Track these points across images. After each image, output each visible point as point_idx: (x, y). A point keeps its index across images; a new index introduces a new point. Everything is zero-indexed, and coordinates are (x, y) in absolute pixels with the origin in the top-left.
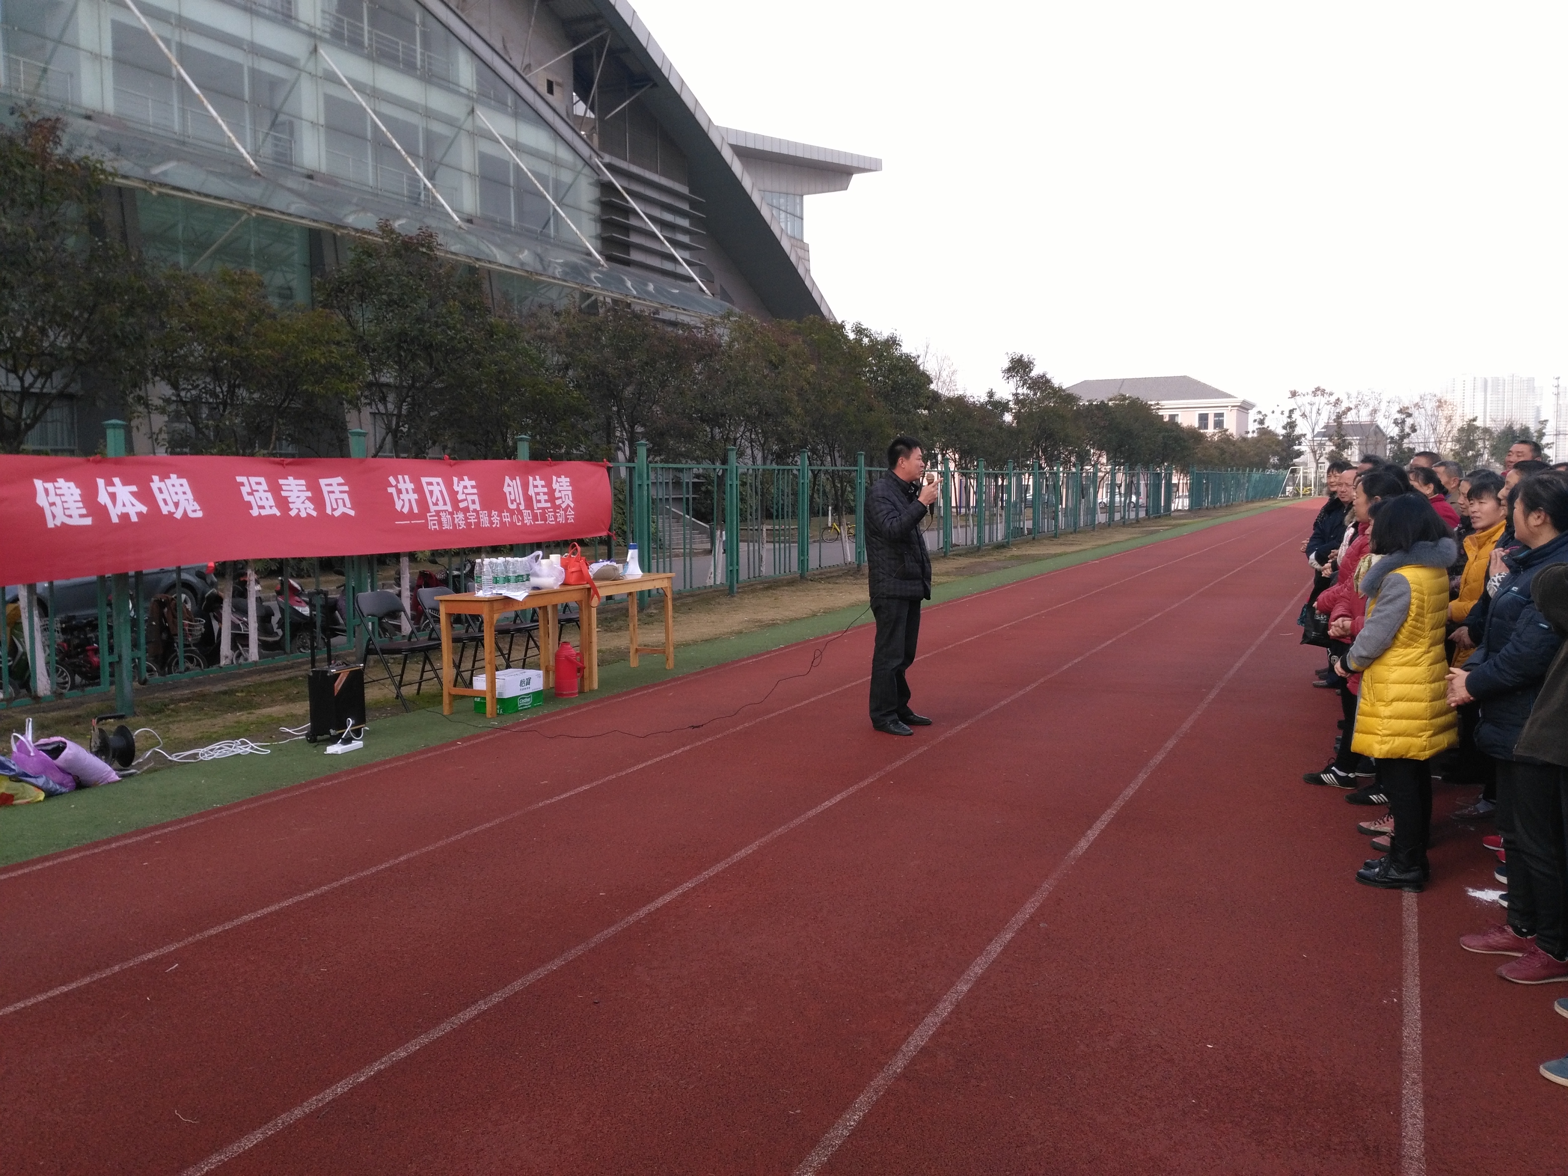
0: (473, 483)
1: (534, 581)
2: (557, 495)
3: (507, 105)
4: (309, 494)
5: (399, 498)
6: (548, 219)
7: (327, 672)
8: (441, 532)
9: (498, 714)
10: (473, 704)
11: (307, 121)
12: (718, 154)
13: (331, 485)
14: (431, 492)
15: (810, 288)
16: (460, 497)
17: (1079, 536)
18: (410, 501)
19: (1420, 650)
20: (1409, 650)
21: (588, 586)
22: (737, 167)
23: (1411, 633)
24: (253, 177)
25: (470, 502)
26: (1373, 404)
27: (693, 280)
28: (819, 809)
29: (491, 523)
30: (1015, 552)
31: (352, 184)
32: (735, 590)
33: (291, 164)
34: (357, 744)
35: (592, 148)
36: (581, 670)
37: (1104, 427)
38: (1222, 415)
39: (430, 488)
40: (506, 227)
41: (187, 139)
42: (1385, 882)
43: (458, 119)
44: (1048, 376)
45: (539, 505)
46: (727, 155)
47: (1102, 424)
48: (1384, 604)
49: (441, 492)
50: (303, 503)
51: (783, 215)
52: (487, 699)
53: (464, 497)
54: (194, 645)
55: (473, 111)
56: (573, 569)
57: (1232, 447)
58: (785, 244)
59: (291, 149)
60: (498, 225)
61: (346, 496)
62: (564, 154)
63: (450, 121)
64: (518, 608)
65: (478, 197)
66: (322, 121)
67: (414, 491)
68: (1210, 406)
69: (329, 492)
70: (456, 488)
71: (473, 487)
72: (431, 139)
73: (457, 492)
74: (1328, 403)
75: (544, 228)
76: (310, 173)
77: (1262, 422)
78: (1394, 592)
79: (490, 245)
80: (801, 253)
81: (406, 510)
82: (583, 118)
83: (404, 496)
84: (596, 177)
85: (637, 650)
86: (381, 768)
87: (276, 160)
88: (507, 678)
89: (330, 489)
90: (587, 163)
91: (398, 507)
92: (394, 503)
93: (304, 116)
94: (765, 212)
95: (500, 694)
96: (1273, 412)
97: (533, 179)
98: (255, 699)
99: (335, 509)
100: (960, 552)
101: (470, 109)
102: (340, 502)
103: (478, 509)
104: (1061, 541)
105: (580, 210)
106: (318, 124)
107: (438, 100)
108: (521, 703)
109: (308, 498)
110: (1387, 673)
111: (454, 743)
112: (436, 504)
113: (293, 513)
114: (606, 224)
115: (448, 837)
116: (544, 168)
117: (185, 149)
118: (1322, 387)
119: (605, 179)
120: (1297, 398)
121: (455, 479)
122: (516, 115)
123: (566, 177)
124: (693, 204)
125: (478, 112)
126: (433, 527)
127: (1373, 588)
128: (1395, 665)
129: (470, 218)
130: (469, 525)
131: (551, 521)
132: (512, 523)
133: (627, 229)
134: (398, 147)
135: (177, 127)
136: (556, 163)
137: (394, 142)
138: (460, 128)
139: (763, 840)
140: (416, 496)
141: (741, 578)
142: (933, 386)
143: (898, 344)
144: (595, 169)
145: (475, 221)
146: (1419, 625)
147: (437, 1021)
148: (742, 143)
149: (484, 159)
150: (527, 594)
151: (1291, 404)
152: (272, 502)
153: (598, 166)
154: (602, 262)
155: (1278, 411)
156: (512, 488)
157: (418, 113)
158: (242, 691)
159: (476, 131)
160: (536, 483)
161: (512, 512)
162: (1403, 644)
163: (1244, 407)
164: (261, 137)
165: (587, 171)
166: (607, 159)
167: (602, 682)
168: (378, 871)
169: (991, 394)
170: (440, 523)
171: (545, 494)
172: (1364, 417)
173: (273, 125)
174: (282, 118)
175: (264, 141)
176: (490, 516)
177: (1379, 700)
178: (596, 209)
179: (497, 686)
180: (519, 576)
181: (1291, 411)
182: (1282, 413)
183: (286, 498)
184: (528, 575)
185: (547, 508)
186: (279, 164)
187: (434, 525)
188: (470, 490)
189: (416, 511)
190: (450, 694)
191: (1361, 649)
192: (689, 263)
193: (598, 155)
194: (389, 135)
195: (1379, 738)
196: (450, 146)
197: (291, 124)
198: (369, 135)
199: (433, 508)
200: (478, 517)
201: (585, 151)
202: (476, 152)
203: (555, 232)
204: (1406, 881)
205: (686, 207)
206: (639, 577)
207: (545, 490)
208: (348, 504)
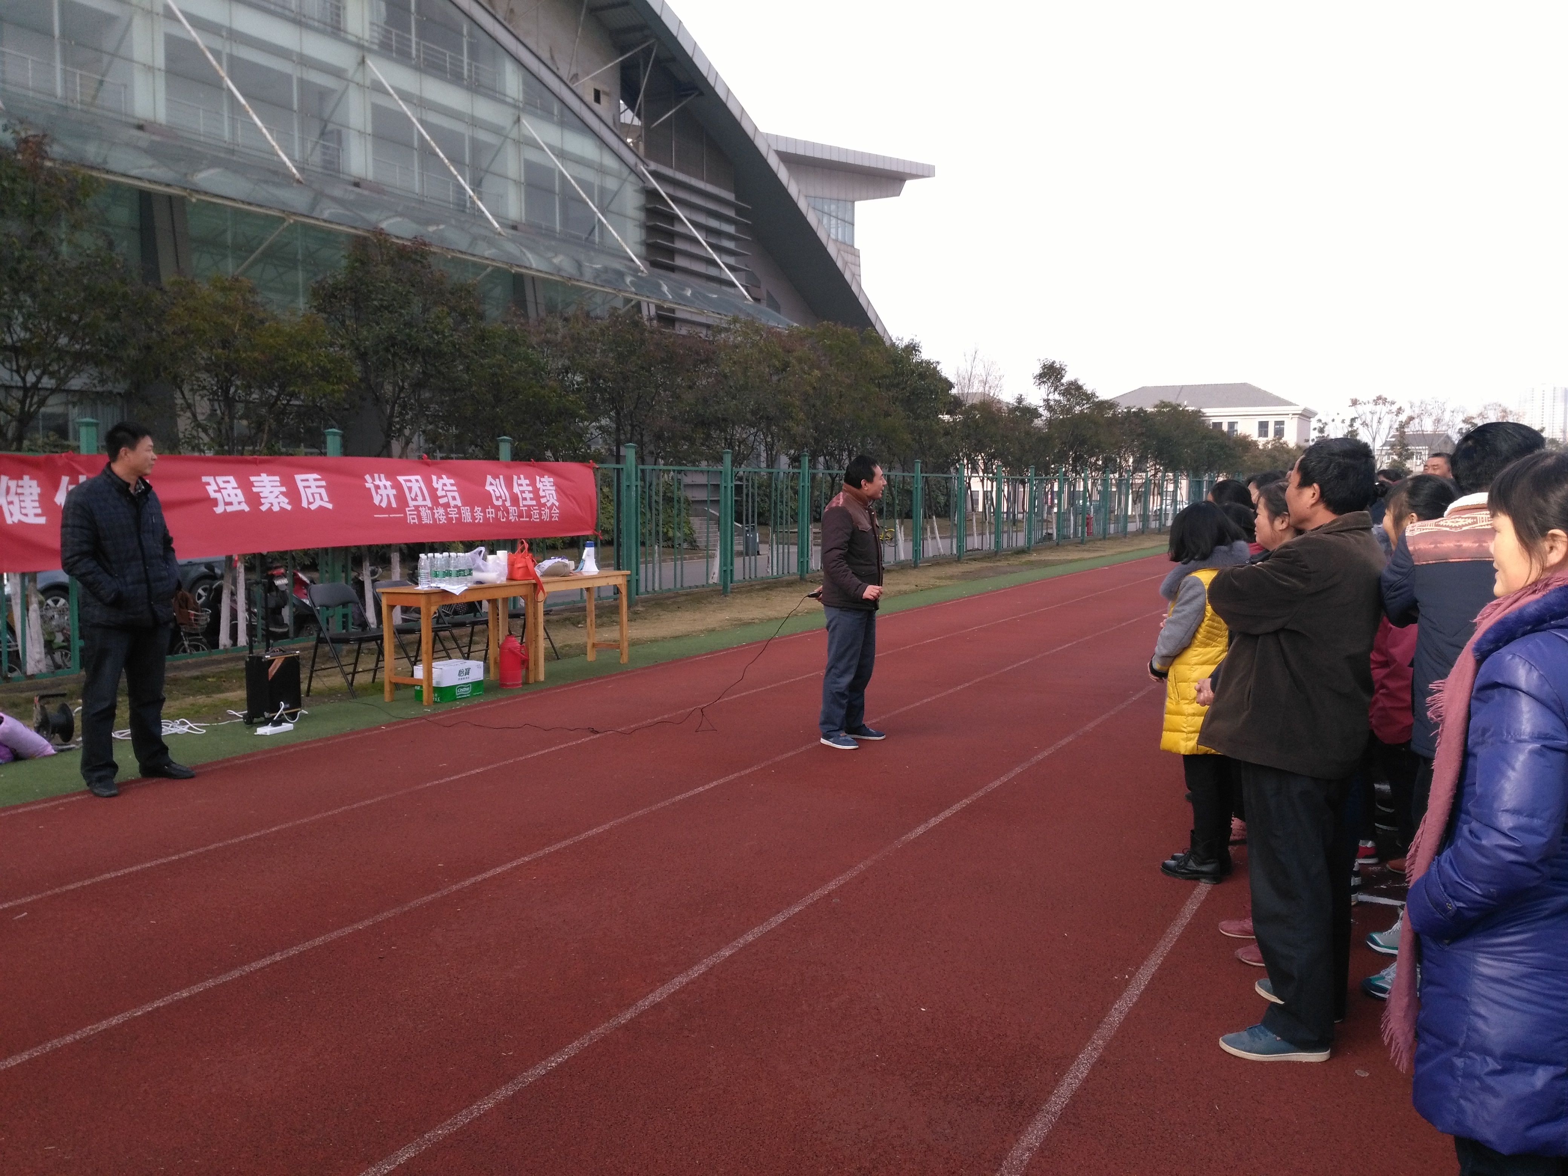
0: (452, 481)
1: (477, 575)
2: (542, 493)
3: (553, 114)
4: (284, 489)
5: (377, 493)
6: (592, 226)
7: (261, 658)
8: (421, 526)
9: (435, 702)
10: (413, 693)
11: (354, 129)
12: (763, 161)
13: (307, 480)
14: (410, 489)
15: (857, 294)
16: (440, 493)
17: (1107, 542)
18: (388, 496)
19: (1218, 649)
20: (1209, 649)
21: (534, 581)
22: (783, 174)
23: (1209, 632)
24: (295, 184)
25: (450, 499)
26: (1436, 412)
27: (734, 286)
28: (691, 793)
29: (474, 518)
30: (1034, 557)
31: (398, 192)
32: (729, 589)
33: (339, 172)
34: (287, 727)
35: (637, 156)
36: (525, 662)
37: (1142, 434)
38: (1282, 423)
39: (409, 484)
40: (549, 233)
41: (236, 148)
42: (1183, 873)
43: (503, 128)
44: (1080, 383)
45: (525, 503)
46: (773, 161)
47: (1139, 431)
48: (1181, 605)
49: (420, 488)
50: (277, 497)
51: (833, 221)
52: (424, 687)
53: (444, 493)
54: (203, 634)
55: (518, 120)
56: (520, 565)
57: (1286, 456)
58: (832, 250)
59: (339, 157)
60: (544, 232)
61: (323, 491)
62: (610, 162)
63: (497, 130)
64: (455, 601)
65: (523, 204)
66: (369, 130)
67: (392, 487)
68: (1270, 414)
69: (305, 487)
70: (435, 485)
71: (452, 485)
72: (477, 147)
73: (437, 489)
74: (1390, 412)
75: (590, 234)
76: (357, 180)
77: (1321, 430)
78: (1191, 593)
79: (524, 250)
80: (849, 258)
81: (384, 505)
82: (629, 126)
83: (382, 491)
84: (641, 184)
85: (594, 645)
86: (297, 749)
87: (325, 168)
88: (445, 668)
89: (306, 484)
90: (633, 171)
91: (376, 501)
92: (372, 498)
93: (351, 126)
94: (812, 218)
95: (438, 683)
96: (1333, 420)
97: (576, 186)
98: (224, 684)
99: (312, 503)
100: (977, 556)
101: (516, 118)
102: (317, 496)
103: (460, 504)
104: (1086, 547)
105: (625, 216)
106: (365, 133)
107: (485, 110)
108: (458, 692)
109: (282, 493)
110: (1188, 672)
111: (378, 728)
112: (415, 499)
113: (264, 508)
114: (651, 230)
115: (326, 811)
116: (590, 176)
117: (235, 158)
118: (1384, 396)
119: (651, 186)
120: (1358, 406)
121: (434, 478)
122: (562, 124)
123: (611, 184)
124: (739, 211)
125: (524, 121)
126: (412, 521)
127: (1171, 591)
128: (1196, 664)
129: (515, 224)
130: (450, 520)
131: (535, 517)
132: (496, 519)
133: (672, 236)
134: (441, 155)
135: (227, 135)
136: (602, 170)
137: (438, 150)
138: (506, 137)
139: (620, 820)
140: (394, 492)
141: (735, 578)
142: (954, 391)
143: (916, 351)
144: (640, 176)
145: (520, 227)
146: (1216, 625)
147: (227, 969)
148: (791, 150)
149: (530, 167)
150: (466, 588)
151: (1352, 413)
152: (241, 498)
153: (644, 175)
154: (642, 268)
155: (1338, 420)
156: (495, 487)
157: (464, 122)
158: (213, 677)
159: (521, 140)
160: (520, 482)
161: (497, 508)
162: (1202, 643)
163: (1306, 416)
164: (309, 146)
165: (632, 178)
166: (653, 166)
167: (549, 675)
168: (246, 840)
169: (1020, 400)
170: (419, 517)
171: (530, 492)
172: (1428, 427)
173: (323, 134)
174: (330, 127)
175: (313, 149)
176: (472, 511)
177: (1183, 699)
178: (641, 216)
179: (434, 676)
180: (460, 571)
181: (1353, 420)
182: (1343, 421)
183: (258, 494)
184: (470, 570)
185: (533, 506)
186: (326, 172)
187: (413, 519)
188: (449, 488)
189: (394, 505)
190: (390, 682)
191: (1162, 648)
192: (732, 268)
193: (644, 163)
194: (433, 144)
195: (1185, 735)
196: (496, 155)
197: (339, 133)
198: (416, 144)
199: (412, 503)
200: (459, 513)
201: (631, 159)
202: (522, 158)
203: (599, 237)
204: (1202, 872)
205: (731, 213)
206: (596, 573)
207: (530, 488)
208: (326, 498)
